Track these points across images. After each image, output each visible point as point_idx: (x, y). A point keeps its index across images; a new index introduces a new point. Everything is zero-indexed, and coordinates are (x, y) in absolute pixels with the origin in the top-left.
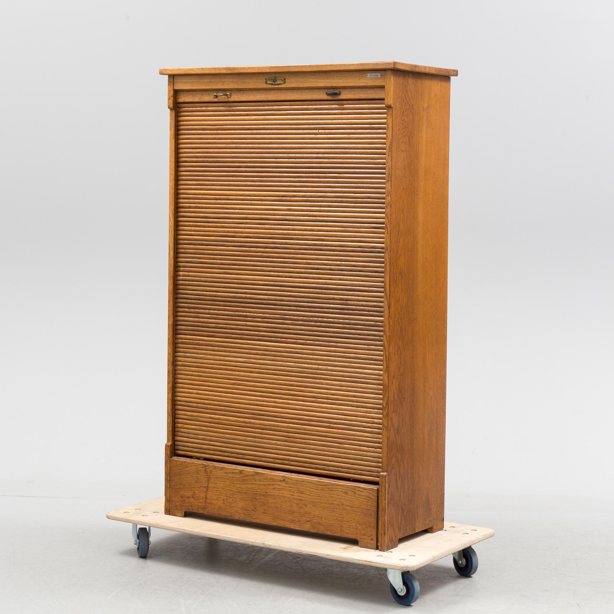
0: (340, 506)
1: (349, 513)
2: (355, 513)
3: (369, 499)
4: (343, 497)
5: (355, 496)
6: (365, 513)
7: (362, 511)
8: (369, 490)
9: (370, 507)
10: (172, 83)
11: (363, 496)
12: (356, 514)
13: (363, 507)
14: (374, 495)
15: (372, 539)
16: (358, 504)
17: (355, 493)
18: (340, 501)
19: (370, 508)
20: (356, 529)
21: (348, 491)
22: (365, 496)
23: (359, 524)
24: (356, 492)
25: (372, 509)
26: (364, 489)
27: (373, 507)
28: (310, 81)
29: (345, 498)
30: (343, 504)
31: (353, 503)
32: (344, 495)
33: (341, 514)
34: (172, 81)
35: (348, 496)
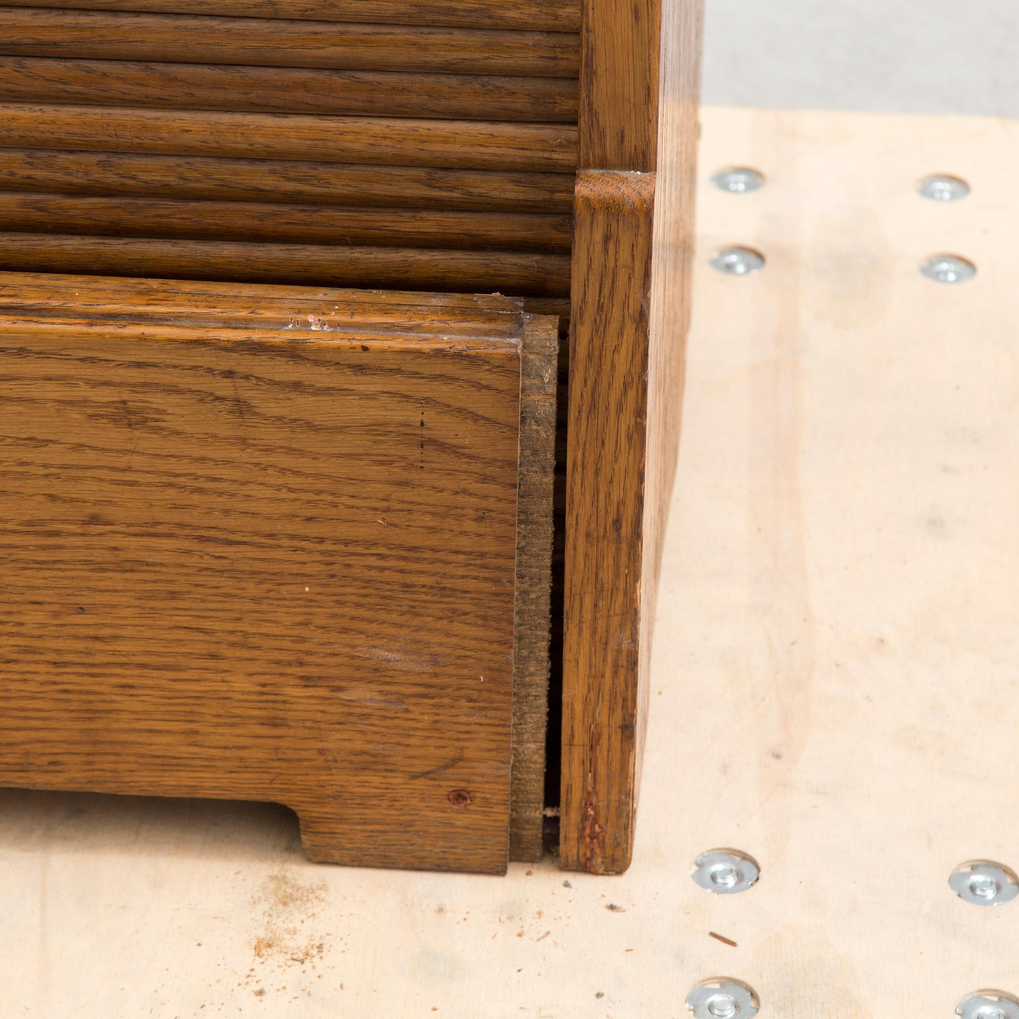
0: (57, 534)
1: (173, 595)
2: (252, 589)
3: (414, 453)
4: (90, 457)
5: (244, 442)
6: (368, 582)
7: (335, 569)
8: (415, 375)
9: (429, 521)
11: (339, 429)
12: (256, 600)
13: (343, 531)
14: (476, 418)
15: (460, 796)
16: (285, 508)
17: (241, 408)
18: (59, 488)
19: (433, 530)
20: (274, 723)
21: (157, 400)
22: (376, 429)
23: (307, 681)
24: (247, 393)
26: (360, 369)
27: (469, 525)
29: (122, 461)
30: (94, 519)
31: (222, 502)
32: (114, 436)
33: (81, 610)
35: (147, 441)
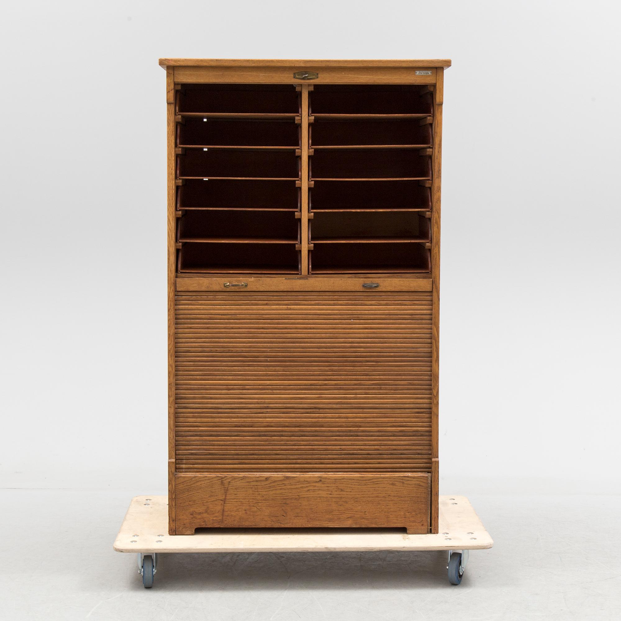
0: (386, 497)
1: (396, 503)
2: (403, 502)
3: (418, 486)
4: (389, 489)
5: (403, 486)
6: (414, 501)
7: (411, 500)
8: (419, 478)
9: (420, 494)
10: (172, 75)
11: (412, 484)
12: (404, 504)
13: (412, 495)
14: (424, 482)
15: (422, 525)
16: (407, 493)
17: (403, 483)
18: (386, 492)
19: (420, 495)
20: (405, 517)
21: (396, 482)
22: (415, 484)
23: (408, 512)
24: (404, 481)
25: (423, 496)
26: (414, 478)
27: (423, 494)
28: (348, 77)
29: (392, 489)
30: (389, 496)
31: (401, 493)
32: (392, 486)
33: (387, 506)
34: (173, 73)
35: (395, 487)
